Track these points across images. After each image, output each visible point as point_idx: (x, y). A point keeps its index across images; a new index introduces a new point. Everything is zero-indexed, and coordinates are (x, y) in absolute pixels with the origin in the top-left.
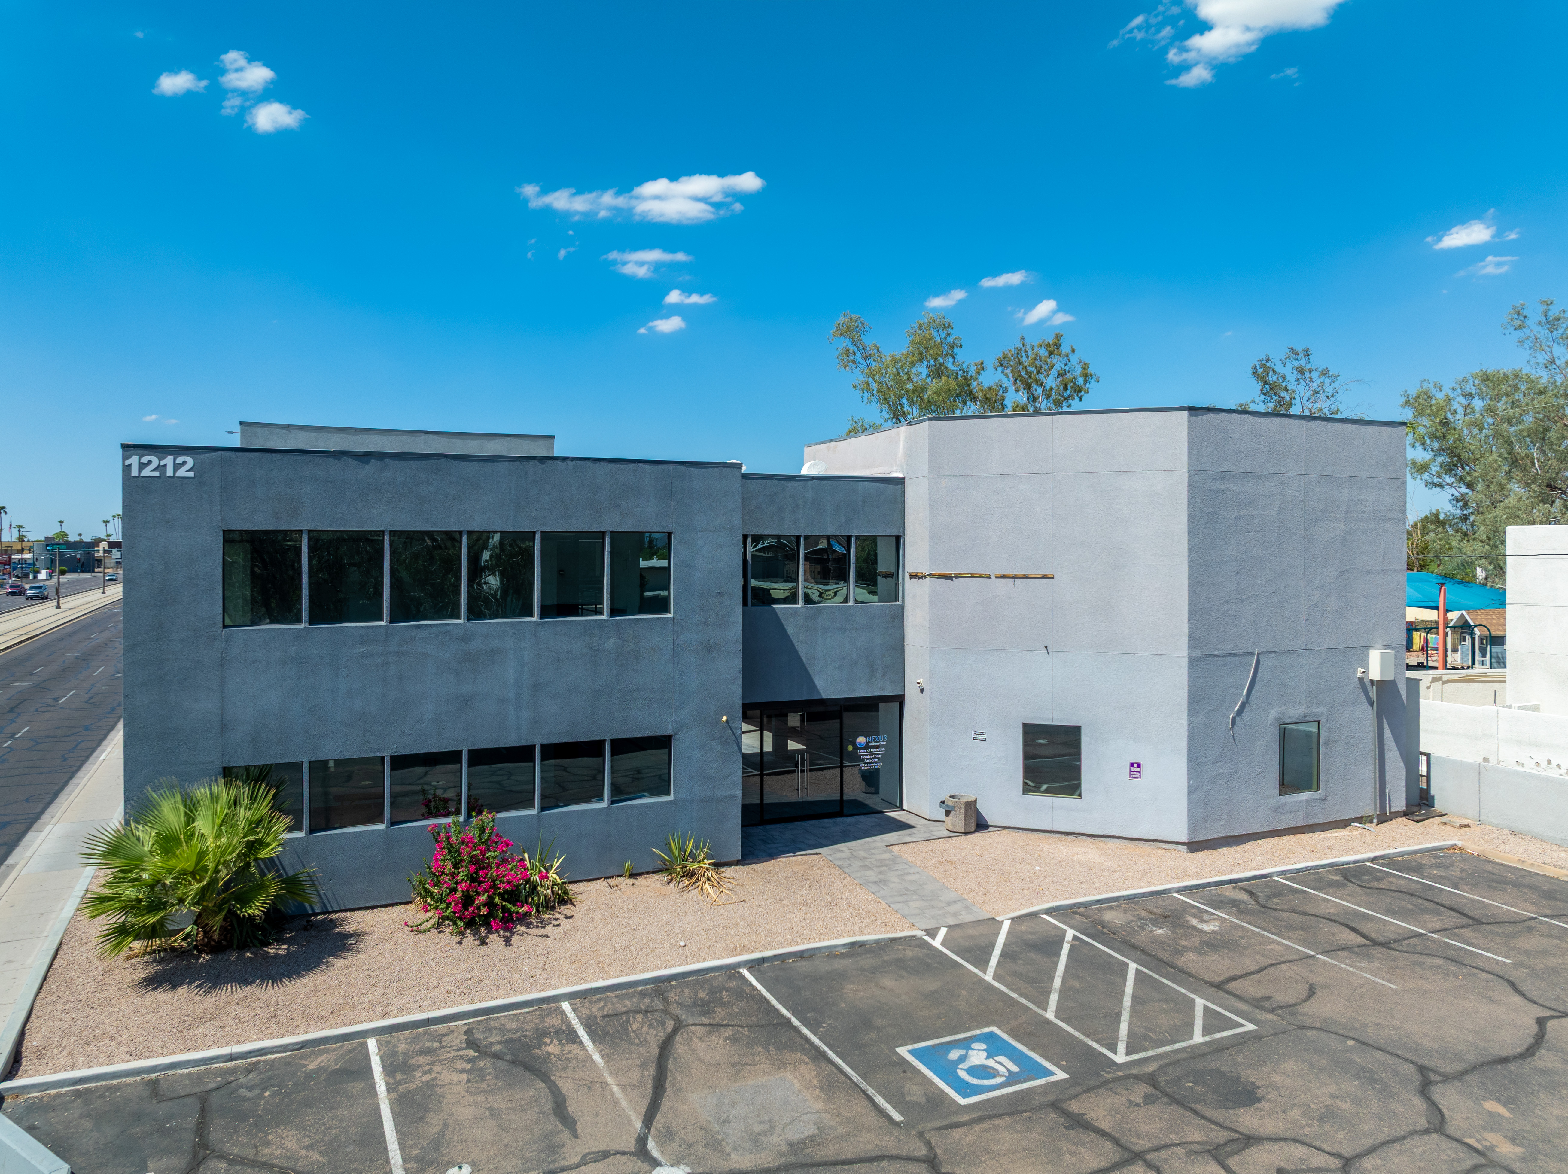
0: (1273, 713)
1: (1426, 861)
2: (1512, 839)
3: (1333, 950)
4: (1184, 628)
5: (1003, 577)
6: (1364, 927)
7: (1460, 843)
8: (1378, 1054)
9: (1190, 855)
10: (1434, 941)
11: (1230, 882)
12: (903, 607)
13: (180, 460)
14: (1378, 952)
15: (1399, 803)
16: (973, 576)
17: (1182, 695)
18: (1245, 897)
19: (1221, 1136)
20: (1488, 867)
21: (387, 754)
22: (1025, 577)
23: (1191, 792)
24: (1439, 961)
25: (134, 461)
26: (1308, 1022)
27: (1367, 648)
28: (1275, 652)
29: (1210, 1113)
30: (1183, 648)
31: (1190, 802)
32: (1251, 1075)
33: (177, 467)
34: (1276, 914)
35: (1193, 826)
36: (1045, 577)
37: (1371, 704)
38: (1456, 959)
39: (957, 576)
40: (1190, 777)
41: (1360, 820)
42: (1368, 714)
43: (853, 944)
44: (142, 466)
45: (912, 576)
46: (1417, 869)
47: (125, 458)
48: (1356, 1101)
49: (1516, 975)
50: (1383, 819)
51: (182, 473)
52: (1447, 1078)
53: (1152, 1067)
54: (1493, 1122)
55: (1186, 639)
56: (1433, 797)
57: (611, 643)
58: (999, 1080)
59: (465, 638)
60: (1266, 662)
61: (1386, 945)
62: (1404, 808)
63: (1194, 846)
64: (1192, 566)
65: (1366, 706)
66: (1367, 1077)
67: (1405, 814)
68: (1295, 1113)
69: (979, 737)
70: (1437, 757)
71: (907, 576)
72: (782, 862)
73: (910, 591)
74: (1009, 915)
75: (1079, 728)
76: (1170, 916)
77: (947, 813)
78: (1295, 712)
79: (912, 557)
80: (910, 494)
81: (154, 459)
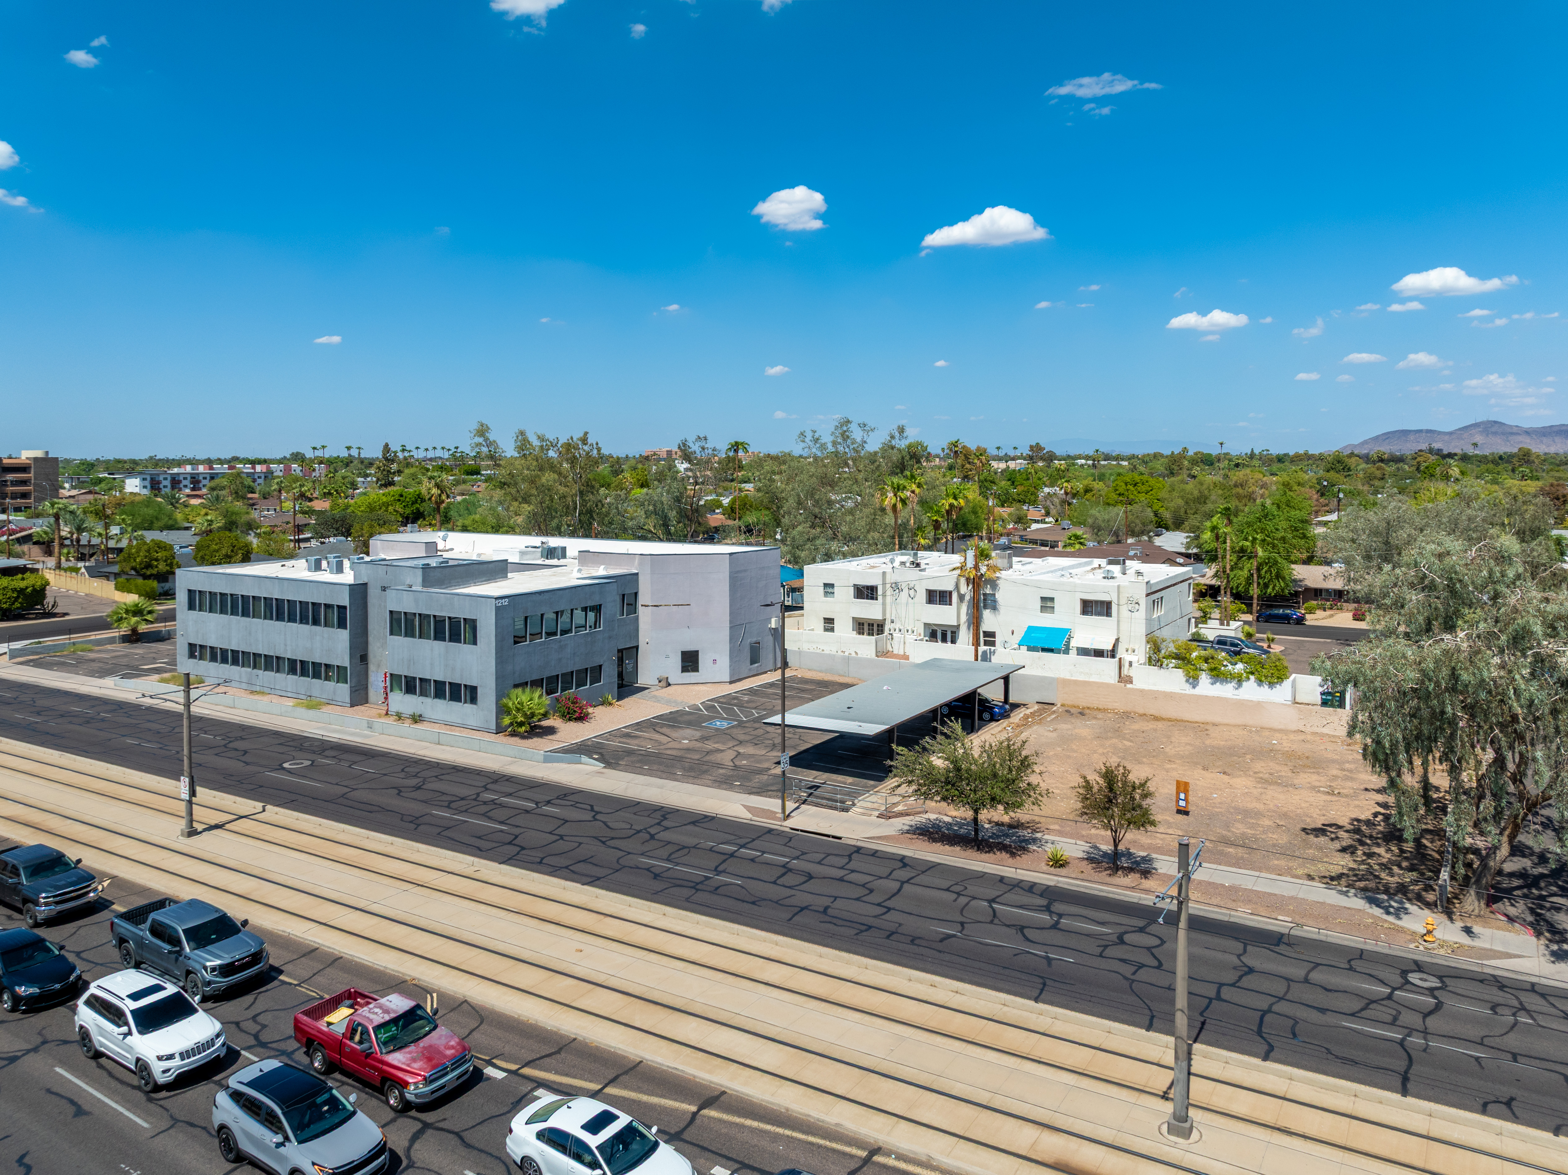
1: (788, 680)
2: (809, 672)
4: (728, 618)
5: (675, 605)
7: (796, 674)
9: (731, 685)
11: (744, 690)
12: (638, 616)
13: (506, 600)
15: (780, 664)
16: (665, 606)
17: (728, 639)
18: (748, 692)
20: (805, 679)
22: (682, 605)
23: (730, 666)
27: (771, 618)
28: (749, 623)
30: (728, 625)
31: (730, 670)
33: (504, 602)
35: (731, 676)
36: (688, 605)
38: (801, 697)
40: (730, 662)
41: (770, 670)
42: (771, 638)
43: (671, 712)
44: (498, 603)
45: (642, 606)
47: (495, 601)
50: (777, 669)
51: (505, 604)
55: (729, 622)
56: (789, 661)
57: (589, 639)
60: (747, 626)
63: (731, 682)
64: (730, 600)
65: (771, 636)
70: (789, 650)
71: (640, 606)
72: (626, 700)
73: (641, 610)
74: (698, 703)
75: (697, 651)
76: (736, 698)
77: (660, 682)
78: (754, 640)
79: (641, 600)
80: (641, 578)
81: (502, 600)
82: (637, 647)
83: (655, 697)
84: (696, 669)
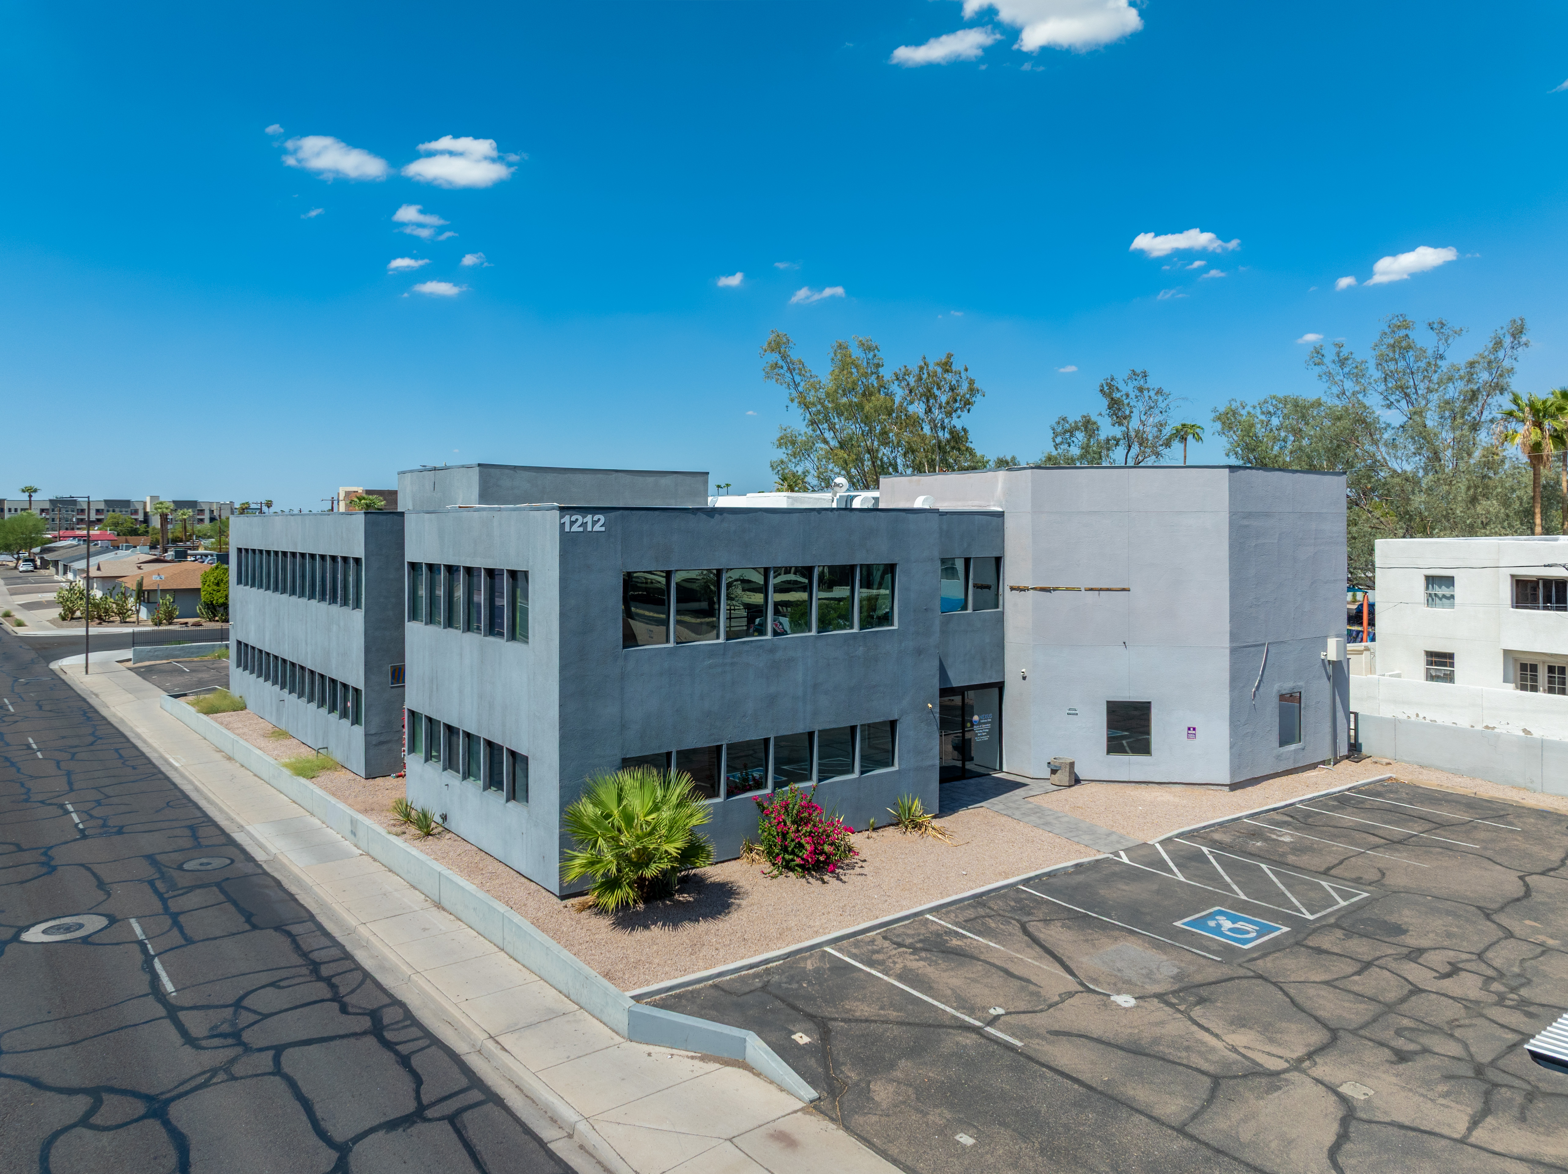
0: (1276, 687)
1: (1380, 789)
2: (1425, 772)
3: (1375, 847)
4: (1226, 626)
5: (1091, 590)
6: (1380, 833)
7: (1394, 776)
8: (1449, 902)
9: (1232, 793)
10: (1426, 838)
11: (1274, 809)
12: (1003, 613)
13: (596, 518)
14: (1399, 846)
15: (1343, 750)
16: (1067, 589)
17: (1226, 676)
18: (1290, 819)
19: (1405, 951)
20: (1420, 791)
21: (724, 743)
22: (1109, 590)
23: (1231, 747)
24: (1440, 850)
25: (566, 519)
26: (1396, 889)
27: (1326, 637)
28: (1276, 643)
29: (1387, 940)
30: (1226, 643)
31: (1231, 754)
32: (1393, 919)
33: (594, 523)
34: (1318, 828)
35: (1233, 771)
36: (1124, 590)
37: (1329, 679)
38: (1448, 848)
39: (1055, 589)
40: (1231, 737)
41: (1323, 763)
42: (1325, 686)
43: (1077, 865)
44: (572, 523)
45: (1012, 589)
46: (1378, 794)
47: (561, 517)
48: (1458, 927)
49: (1489, 853)
50: (1333, 761)
51: (597, 528)
52: (1496, 911)
53: (1332, 920)
54: (1536, 931)
55: (1228, 635)
56: (1360, 745)
57: (861, 650)
58: (1254, 934)
59: (773, 650)
60: (1273, 650)
61: (1400, 842)
62: (1346, 753)
63: (1234, 787)
64: (1232, 581)
65: (1326, 679)
66: (1456, 915)
67: (1348, 757)
68: (1431, 935)
69: (1072, 713)
70: (1362, 715)
71: (1007, 589)
72: (963, 814)
73: (1010, 601)
74: (1154, 840)
75: (1149, 703)
76: (1256, 834)
77: (1054, 772)
78: (1287, 686)
79: (1012, 574)
80: (1010, 524)
81: (580, 518)
82: (1000, 687)
83: (1038, 811)
84: (1143, 747)
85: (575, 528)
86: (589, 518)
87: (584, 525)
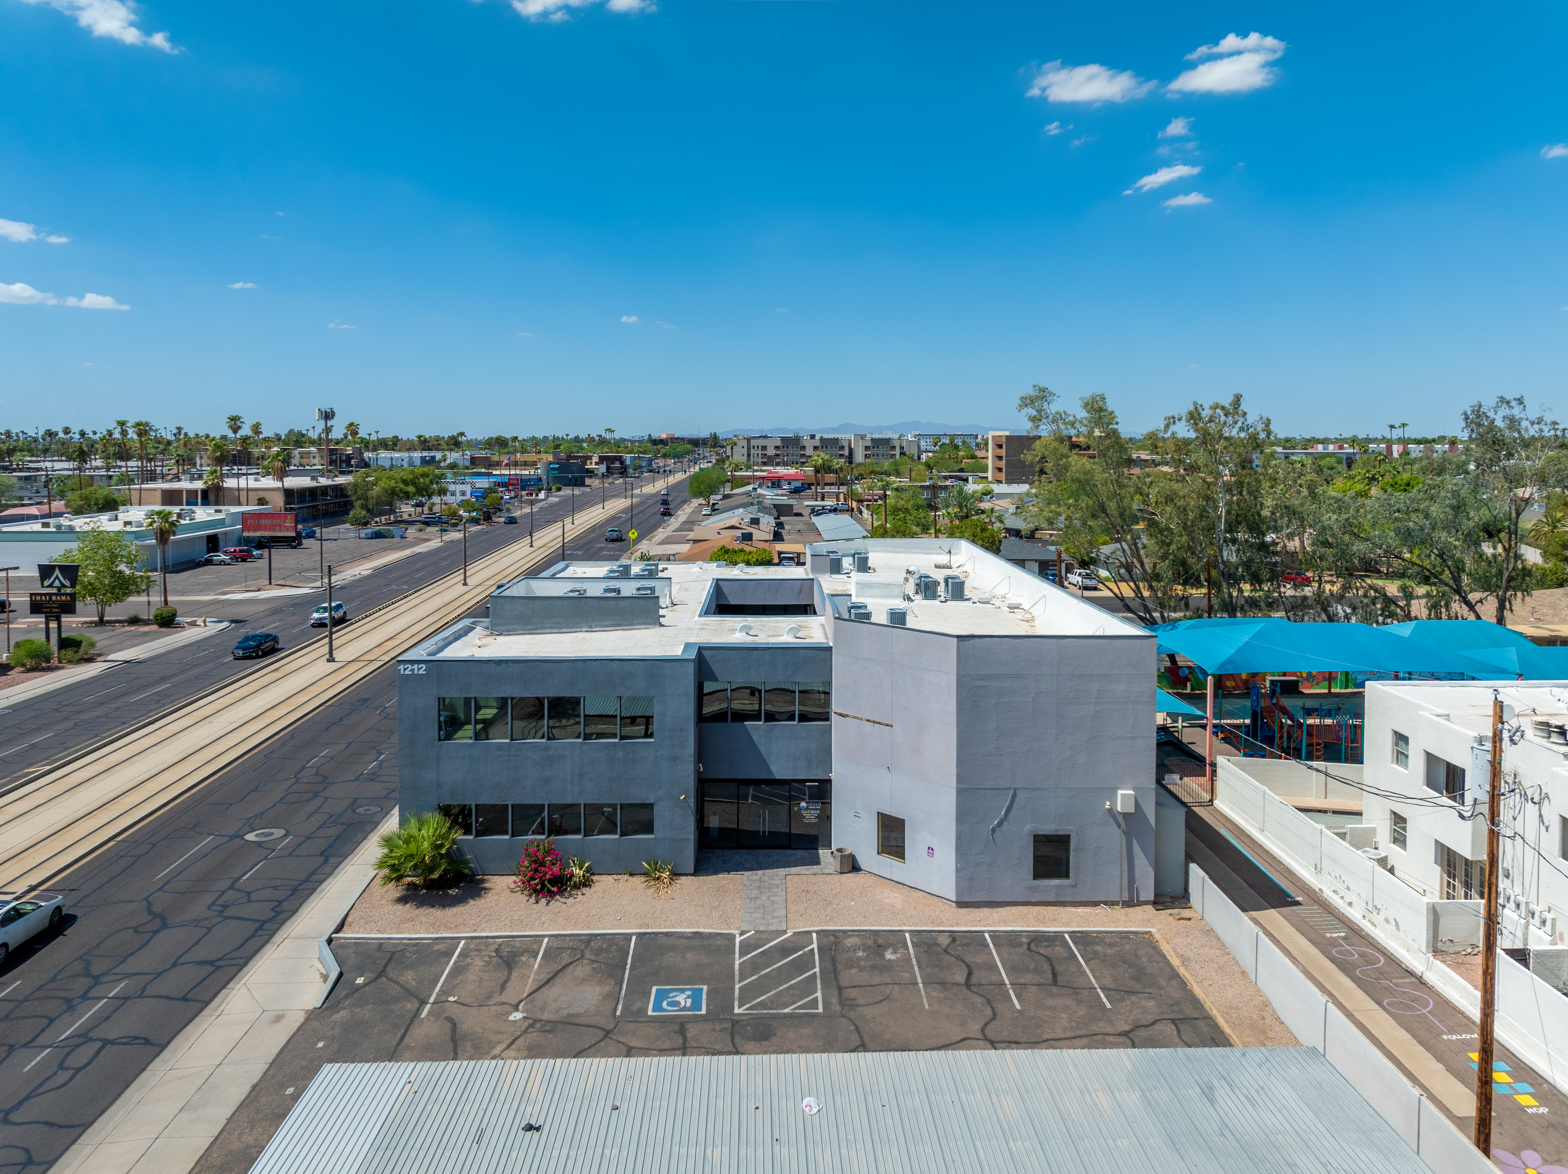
0: (1028, 827)
2: (1197, 935)
3: (938, 983)
5: (868, 721)
7: (1158, 931)
9: (953, 909)
12: (831, 726)
13: (420, 666)
14: (959, 988)
16: (854, 717)
17: (953, 811)
18: (946, 942)
21: (511, 803)
22: (879, 723)
23: (958, 871)
24: (981, 1001)
26: (851, 1015)
27: (1113, 788)
28: (1029, 789)
30: (954, 783)
33: (419, 669)
35: (959, 890)
36: (887, 725)
37: (1120, 828)
39: (847, 716)
40: (958, 862)
41: (1107, 903)
43: (696, 933)
46: (1088, 944)
50: (1130, 903)
51: (421, 672)
55: (957, 777)
59: (545, 748)
60: (1023, 795)
61: (970, 986)
62: (1153, 899)
63: (960, 904)
64: (959, 734)
65: (1115, 827)
67: (1156, 903)
68: (773, 1048)
69: (857, 815)
71: (832, 712)
73: (834, 720)
74: (795, 930)
75: (904, 820)
76: (882, 946)
78: (1049, 828)
81: (410, 666)
82: (830, 783)
84: (899, 853)
85: (407, 672)
86: (416, 666)
87: (413, 670)
